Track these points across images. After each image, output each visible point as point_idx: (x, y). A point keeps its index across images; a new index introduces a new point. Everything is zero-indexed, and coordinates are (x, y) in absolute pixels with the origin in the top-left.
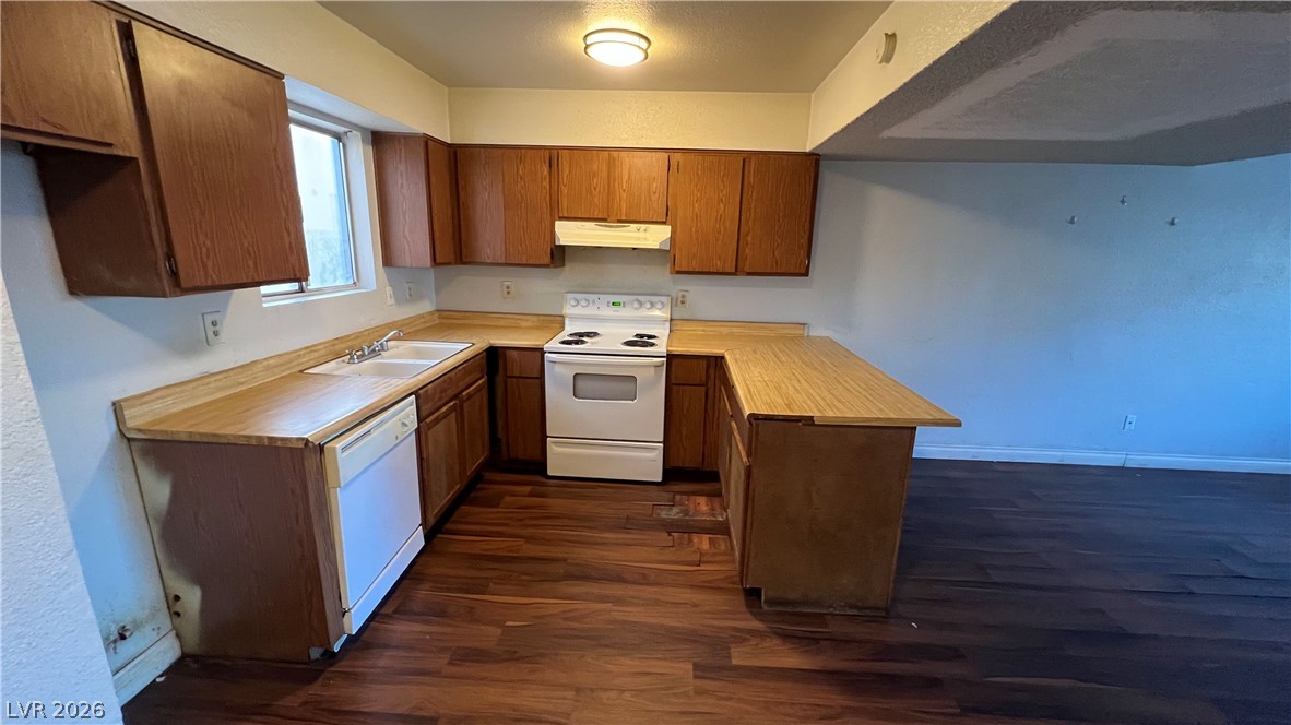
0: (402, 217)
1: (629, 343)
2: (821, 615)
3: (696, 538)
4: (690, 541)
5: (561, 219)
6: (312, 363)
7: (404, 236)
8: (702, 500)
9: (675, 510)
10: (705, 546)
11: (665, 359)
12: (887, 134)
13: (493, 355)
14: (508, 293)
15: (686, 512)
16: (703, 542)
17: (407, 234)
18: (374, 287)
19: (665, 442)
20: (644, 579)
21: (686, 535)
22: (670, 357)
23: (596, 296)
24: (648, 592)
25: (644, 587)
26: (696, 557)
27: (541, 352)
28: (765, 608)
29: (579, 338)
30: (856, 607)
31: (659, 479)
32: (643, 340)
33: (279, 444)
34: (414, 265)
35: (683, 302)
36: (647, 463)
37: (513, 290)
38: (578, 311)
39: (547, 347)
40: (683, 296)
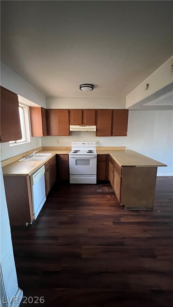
0: (36, 125)
1: (88, 152)
2: (139, 210)
3: (107, 196)
4: (106, 196)
5: (71, 125)
6: (19, 159)
7: (37, 130)
8: (106, 187)
9: (101, 190)
10: (109, 197)
11: (96, 156)
12: (144, 105)
13: (57, 156)
14: (58, 142)
15: (103, 190)
16: (109, 196)
17: (37, 129)
18: (30, 141)
19: (97, 175)
20: (97, 205)
21: (104, 195)
22: (98, 155)
23: (79, 142)
24: (99, 207)
25: (98, 207)
26: (108, 200)
27: (68, 155)
28: (126, 209)
29: (76, 152)
30: (146, 208)
31: (96, 183)
32: (90, 152)
33: (21, 175)
34: (39, 136)
35: (98, 143)
36: (93, 179)
37: (59, 142)
38: (75, 145)
39: (69, 154)
40: (98, 142)
